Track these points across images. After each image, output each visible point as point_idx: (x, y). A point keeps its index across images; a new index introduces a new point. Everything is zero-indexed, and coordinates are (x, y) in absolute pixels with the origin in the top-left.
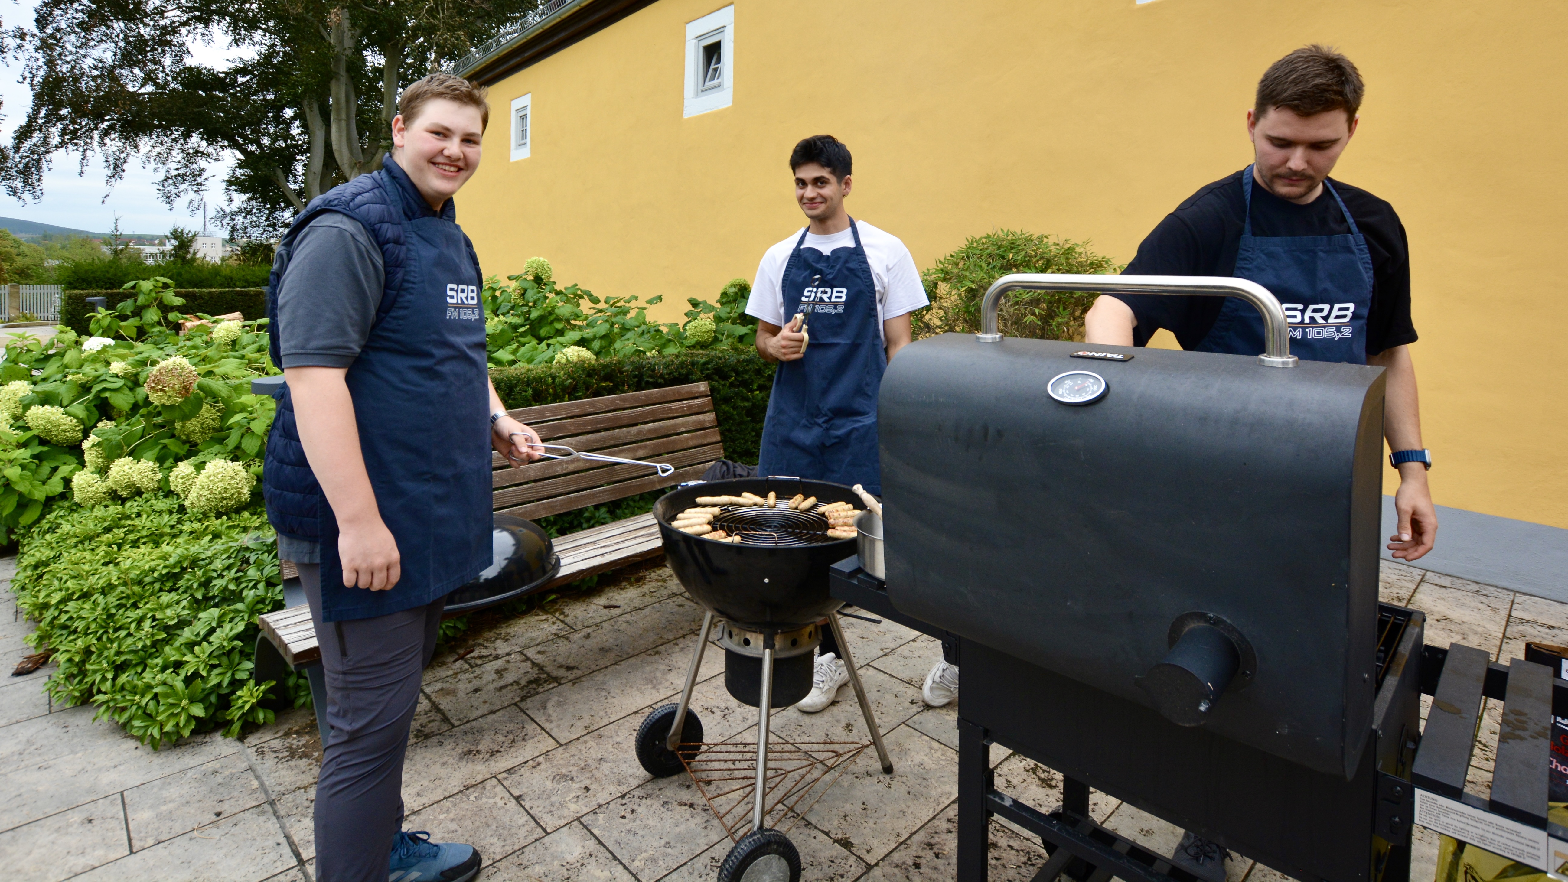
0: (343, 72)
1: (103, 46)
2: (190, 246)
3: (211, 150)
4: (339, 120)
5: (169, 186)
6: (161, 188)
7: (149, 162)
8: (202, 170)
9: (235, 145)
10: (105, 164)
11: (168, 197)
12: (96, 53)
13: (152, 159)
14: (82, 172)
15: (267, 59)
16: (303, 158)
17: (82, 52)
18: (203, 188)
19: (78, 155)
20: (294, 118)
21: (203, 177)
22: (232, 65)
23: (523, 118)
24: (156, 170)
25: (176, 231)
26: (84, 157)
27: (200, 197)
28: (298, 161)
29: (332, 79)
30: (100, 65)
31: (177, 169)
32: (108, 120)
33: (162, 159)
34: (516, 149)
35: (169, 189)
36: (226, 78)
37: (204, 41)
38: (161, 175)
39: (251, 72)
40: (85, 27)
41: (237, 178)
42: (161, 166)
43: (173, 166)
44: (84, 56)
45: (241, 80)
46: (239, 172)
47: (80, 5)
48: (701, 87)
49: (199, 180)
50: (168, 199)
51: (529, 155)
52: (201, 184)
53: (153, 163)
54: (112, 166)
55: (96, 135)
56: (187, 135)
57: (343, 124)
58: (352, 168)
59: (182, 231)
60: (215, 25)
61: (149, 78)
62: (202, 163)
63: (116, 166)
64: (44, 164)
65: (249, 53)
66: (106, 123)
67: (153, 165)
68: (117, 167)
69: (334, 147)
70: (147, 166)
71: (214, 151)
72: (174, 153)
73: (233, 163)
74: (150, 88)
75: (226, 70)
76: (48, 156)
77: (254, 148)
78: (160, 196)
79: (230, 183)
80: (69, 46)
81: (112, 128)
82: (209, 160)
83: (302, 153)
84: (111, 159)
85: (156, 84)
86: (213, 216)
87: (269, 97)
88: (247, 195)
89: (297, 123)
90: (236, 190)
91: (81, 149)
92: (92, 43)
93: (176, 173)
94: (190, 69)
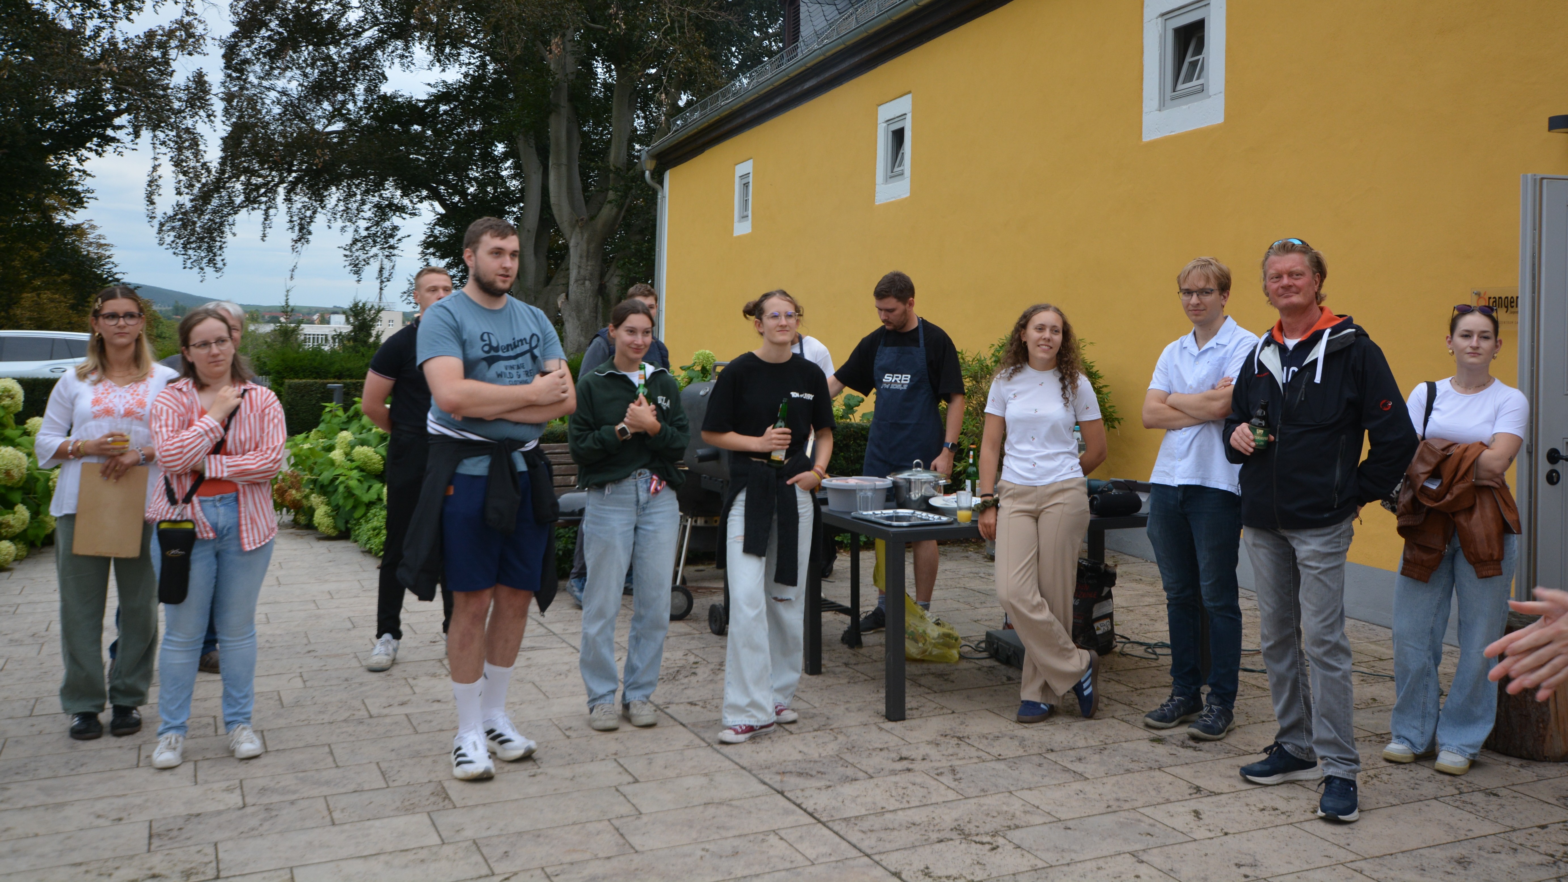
0: (564, 102)
1: (289, 74)
2: (372, 326)
3: (406, 202)
4: (559, 165)
5: (357, 250)
6: (348, 253)
7: (335, 219)
8: (395, 228)
9: (434, 195)
10: (289, 225)
11: (356, 266)
12: (280, 84)
13: (338, 216)
14: (264, 236)
15: (476, 82)
16: (515, 210)
17: (265, 83)
18: (395, 252)
19: (258, 214)
20: (506, 156)
21: (396, 238)
22: (434, 91)
23: (746, 185)
24: (343, 229)
25: (356, 305)
26: (267, 217)
27: (392, 264)
28: (508, 213)
29: (550, 113)
30: (284, 99)
31: (367, 229)
32: (295, 171)
33: (349, 216)
34: (740, 221)
35: (357, 254)
36: (425, 107)
37: (403, 65)
38: (348, 237)
39: (456, 98)
40: (273, 56)
41: (436, 237)
42: (348, 224)
43: (363, 224)
44: (268, 89)
45: (443, 108)
46: (438, 230)
47: (267, 30)
48: (890, 174)
49: (392, 241)
50: (357, 269)
51: (749, 230)
52: (392, 247)
53: (339, 220)
54: (297, 228)
55: (281, 190)
56: (379, 186)
57: (564, 169)
58: (573, 226)
59: (364, 305)
60: (417, 44)
61: (338, 113)
62: (396, 220)
63: (301, 229)
64: (226, 229)
65: (454, 75)
66: (294, 175)
67: (340, 223)
68: (303, 231)
69: (553, 200)
70: (333, 225)
71: (410, 205)
72: (366, 207)
73: (431, 217)
74: (338, 126)
75: (425, 97)
76: (231, 219)
77: (456, 199)
78: (347, 263)
79: (427, 245)
80: (252, 78)
81: (298, 180)
82: (404, 215)
83: (514, 203)
84: (295, 218)
85: (346, 120)
86: (405, 290)
87: (476, 128)
88: (447, 260)
89: (509, 163)
90: (434, 254)
91: (263, 207)
92: (276, 72)
93: (365, 233)
94: (384, 98)
